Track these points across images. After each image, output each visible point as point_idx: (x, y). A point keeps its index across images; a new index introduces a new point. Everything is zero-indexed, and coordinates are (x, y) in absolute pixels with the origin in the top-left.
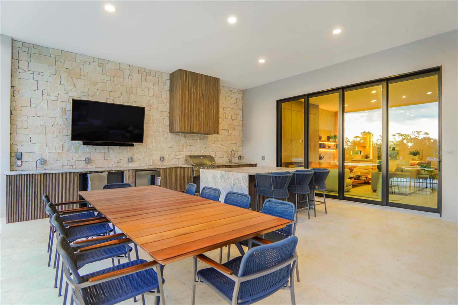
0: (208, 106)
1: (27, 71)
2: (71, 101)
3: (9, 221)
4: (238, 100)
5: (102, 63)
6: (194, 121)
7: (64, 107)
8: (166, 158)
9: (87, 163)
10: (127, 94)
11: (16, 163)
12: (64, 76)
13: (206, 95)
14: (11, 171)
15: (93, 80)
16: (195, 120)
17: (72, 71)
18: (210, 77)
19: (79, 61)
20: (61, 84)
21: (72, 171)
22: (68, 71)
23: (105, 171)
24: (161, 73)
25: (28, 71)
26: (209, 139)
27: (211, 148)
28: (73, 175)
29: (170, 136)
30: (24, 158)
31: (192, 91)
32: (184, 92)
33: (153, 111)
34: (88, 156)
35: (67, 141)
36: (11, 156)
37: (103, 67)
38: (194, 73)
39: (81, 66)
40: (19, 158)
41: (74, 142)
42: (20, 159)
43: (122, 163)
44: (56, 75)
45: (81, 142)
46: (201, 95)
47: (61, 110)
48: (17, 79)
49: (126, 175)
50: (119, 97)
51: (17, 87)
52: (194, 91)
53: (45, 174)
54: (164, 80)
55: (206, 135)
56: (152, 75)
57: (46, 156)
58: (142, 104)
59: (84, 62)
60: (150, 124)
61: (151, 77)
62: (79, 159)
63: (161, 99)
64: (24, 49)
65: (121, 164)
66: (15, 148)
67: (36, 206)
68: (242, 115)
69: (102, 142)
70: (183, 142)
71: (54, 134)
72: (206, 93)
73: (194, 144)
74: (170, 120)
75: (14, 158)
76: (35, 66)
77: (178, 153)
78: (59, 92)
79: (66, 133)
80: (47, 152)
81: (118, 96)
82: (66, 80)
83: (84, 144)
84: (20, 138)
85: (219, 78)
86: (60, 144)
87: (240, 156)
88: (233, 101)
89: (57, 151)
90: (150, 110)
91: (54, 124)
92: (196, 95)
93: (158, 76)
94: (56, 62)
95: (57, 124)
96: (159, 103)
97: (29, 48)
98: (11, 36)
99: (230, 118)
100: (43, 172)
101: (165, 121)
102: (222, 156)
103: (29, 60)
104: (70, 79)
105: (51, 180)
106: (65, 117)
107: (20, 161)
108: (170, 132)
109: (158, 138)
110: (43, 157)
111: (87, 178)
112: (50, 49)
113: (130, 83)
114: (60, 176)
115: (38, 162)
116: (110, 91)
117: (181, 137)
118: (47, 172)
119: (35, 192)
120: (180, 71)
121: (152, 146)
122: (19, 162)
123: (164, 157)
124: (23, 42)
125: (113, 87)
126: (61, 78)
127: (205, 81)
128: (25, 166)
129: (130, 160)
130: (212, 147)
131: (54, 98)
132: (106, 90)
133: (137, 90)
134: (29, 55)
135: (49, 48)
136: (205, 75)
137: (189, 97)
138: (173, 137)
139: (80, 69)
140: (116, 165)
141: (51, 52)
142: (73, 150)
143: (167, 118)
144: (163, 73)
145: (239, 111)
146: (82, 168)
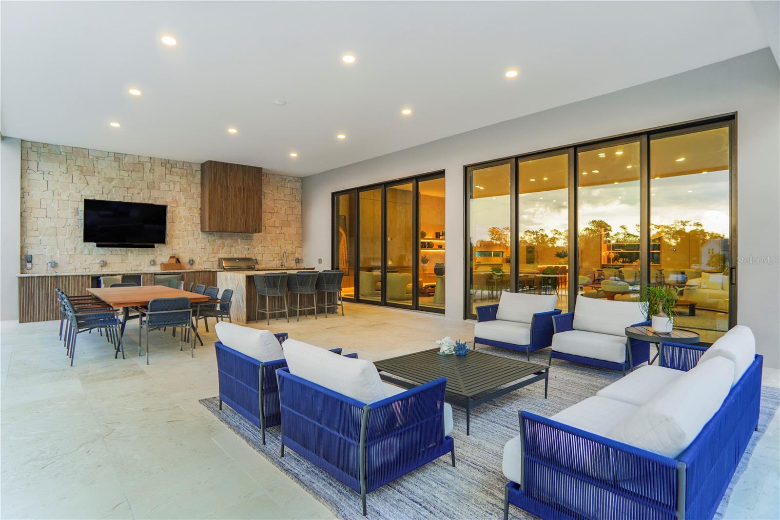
0: (247, 201)
1: (36, 171)
2: (83, 200)
3: (21, 322)
4: (294, 190)
5: (118, 157)
6: (228, 218)
7: (76, 207)
8: (197, 261)
9: (102, 266)
10: (147, 190)
11: (26, 265)
12: (76, 174)
13: (244, 188)
14: (21, 273)
15: (108, 176)
16: (230, 218)
17: (85, 168)
18: (250, 166)
19: (92, 157)
20: (72, 182)
21: (84, 274)
22: (80, 168)
23: (119, 274)
24: (190, 164)
25: (38, 171)
26: (254, 238)
27: (256, 249)
28: (85, 278)
29: (202, 235)
30: (34, 261)
31: (225, 184)
32: (214, 186)
33: (180, 207)
34: (104, 259)
35: (79, 243)
36: (21, 259)
37: (119, 162)
38: (227, 164)
39: (95, 162)
40: (29, 260)
41: (87, 244)
42: (31, 262)
43: (142, 266)
44: (67, 173)
45: (95, 244)
46: (237, 189)
47: (73, 211)
48: (26, 180)
49: (143, 279)
50: (139, 194)
51: (26, 188)
52: (227, 183)
53: (56, 276)
54: (194, 171)
55: (250, 234)
56: (178, 167)
57: (57, 258)
58: (166, 200)
59: (97, 158)
60: (177, 223)
61: (177, 170)
62: (94, 262)
63: (190, 193)
64: (35, 149)
65: (140, 268)
66: (26, 250)
67: (47, 307)
68: (300, 208)
69: (118, 243)
70: (219, 242)
71: (65, 235)
72: (243, 186)
73: (234, 245)
74: (201, 217)
75: (24, 261)
76: (44, 166)
77: (213, 255)
78: (71, 192)
79: (79, 234)
80: (58, 254)
81: (137, 192)
82: (78, 178)
83: (98, 246)
84: (29, 240)
85: (261, 167)
86: (72, 246)
87: (298, 259)
88: (287, 191)
89: (69, 253)
90: (176, 206)
91: (65, 225)
92: (230, 190)
93: (186, 168)
94: (68, 161)
95: (68, 224)
96: (187, 199)
97: (38, 147)
98: (21, 138)
99: (283, 212)
100: (54, 274)
101: (194, 219)
102: (272, 259)
103: (39, 160)
104: (83, 176)
105: (62, 282)
106: (78, 217)
107: (31, 264)
108: (201, 231)
109: (186, 238)
110: (53, 260)
111: (100, 280)
112: (61, 147)
113: (151, 177)
114: (71, 278)
115: (49, 264)
116: (127, 188)
117: (216, 236)
118: (58, 274)
119: (47, 294)
120: (210, 162)
121: (179, 247)
122: (29, 265)
123: (194, 260)
124: (32, 142)
125: (131, 183)
126: (72, 176)
127: (243, 172)
128: (35, 268)
129: (152, 263)
130: (258, 248)
131: (65, 198)
132: (123, 186)
133: (161, 185)
134: (39, 155)
135: (59, 146)
136: (243, 166)
137: (222, 192)
138: (206, 237)
139: (92, 166)
140: (135, 268)
141: (61, 150)
142: (86, 252)
143: (198, 215)
144: (192, 163)
145: (296, 203)
146: (96, 271)
